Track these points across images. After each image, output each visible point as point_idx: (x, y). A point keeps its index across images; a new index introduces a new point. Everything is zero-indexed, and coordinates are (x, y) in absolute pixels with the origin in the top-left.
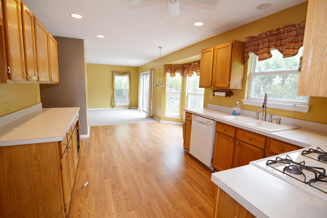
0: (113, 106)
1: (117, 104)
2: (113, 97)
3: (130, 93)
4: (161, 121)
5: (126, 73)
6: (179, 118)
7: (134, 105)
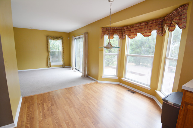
0: (48, 66)
1: (52, 64)
2: (48, 58)
3: (63, 55)
4: (99, 81)
5: (59, 38)
6: (117, 78)
7: (67, 64)
